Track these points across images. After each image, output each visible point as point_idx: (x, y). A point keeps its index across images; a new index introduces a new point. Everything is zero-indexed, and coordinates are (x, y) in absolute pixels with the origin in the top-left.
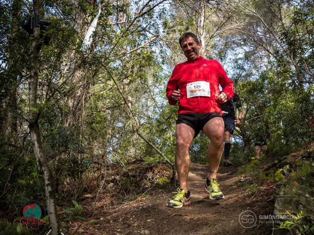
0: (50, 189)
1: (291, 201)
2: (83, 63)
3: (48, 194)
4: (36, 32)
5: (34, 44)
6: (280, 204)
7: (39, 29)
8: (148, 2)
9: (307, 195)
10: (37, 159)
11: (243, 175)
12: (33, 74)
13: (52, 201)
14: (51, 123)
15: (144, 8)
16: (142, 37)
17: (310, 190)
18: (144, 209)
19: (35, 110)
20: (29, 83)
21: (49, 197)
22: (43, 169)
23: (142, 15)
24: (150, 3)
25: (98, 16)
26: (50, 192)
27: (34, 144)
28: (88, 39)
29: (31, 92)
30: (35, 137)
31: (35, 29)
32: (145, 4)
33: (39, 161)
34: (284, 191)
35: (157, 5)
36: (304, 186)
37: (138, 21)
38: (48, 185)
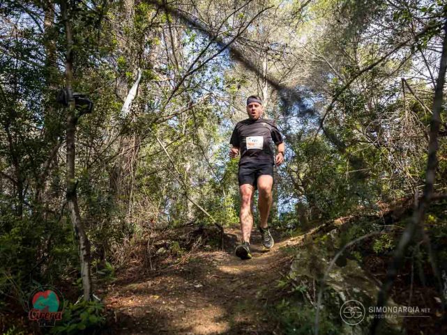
0: (85, 253)
1: (306, 263)
2: (125, 130)
3: (82, 258)
4: (71, 106)
5: (69, 118)
6: (296, 266)
7: (74, 102)
8: (198, 58)
9: (324, 259)
10: (74, 226)
11: (292, 239)
12: (70, 147)
13: (87, 264)
14: (88, 192)
15: (193, 64)
16: (196, 94)
17: (327, 254)
18: (183, 271)
19: (72, 180)
20: (67, 155)
21: (83, 261)
22: (79, 234)
23: (192, 73)
24: (200, 59)
25: (137, 82)
26: (84, 256)
27: (71, 212)
28: (127, 107)
29: (68, 164)
30: (72, 205)
31: (69, 103)
32: (194, 60)
33: (76, 228)
34: (301, 255)
35: (207, 62)
36: (322, 250)
37: (191, 78)
38: (83, 249)
